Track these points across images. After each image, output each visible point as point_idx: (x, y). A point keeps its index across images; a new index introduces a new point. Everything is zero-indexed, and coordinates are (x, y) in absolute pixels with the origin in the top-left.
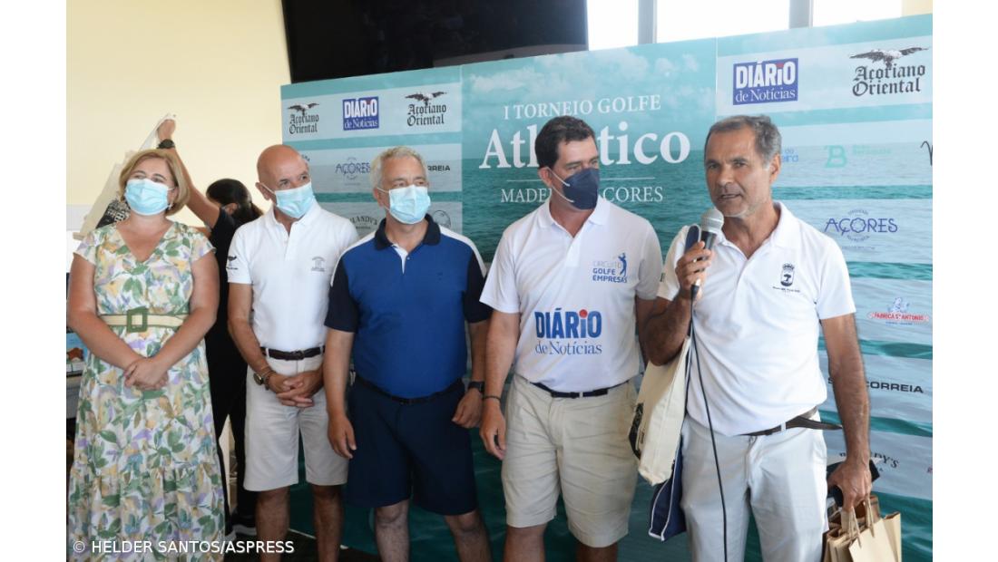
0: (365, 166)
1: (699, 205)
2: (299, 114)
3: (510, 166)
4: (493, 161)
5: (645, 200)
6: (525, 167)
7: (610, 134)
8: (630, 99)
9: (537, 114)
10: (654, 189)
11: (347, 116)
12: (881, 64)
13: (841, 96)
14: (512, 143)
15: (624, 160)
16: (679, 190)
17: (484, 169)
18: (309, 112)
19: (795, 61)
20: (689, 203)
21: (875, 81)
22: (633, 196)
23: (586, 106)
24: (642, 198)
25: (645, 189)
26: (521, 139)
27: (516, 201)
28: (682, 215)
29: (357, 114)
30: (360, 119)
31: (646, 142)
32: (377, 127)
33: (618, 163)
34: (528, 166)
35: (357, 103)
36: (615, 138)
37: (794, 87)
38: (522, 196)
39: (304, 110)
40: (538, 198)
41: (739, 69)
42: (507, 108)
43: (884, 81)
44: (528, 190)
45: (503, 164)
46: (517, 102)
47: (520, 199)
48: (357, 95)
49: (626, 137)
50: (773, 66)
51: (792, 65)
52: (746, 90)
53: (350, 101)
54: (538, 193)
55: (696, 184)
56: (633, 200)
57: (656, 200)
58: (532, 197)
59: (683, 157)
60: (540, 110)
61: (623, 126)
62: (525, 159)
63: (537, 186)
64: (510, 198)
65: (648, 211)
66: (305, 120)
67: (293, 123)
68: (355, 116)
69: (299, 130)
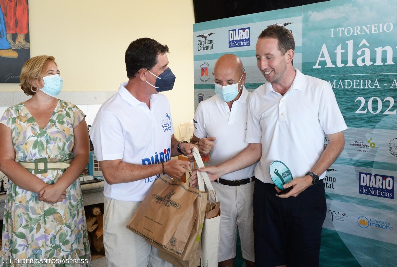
2: (204, 39)
3: (334, 66)
4: (323, 63)
6: (344, 67)
9: (354, 33)
11: (231, 40)
14: (335, 52)
17: (316, 69)
18: (209, 38)
27: (338, 88)
29: (237, 38)
30: (238, 41)
32: (249, 45)
34: (346, 66)
35: (237, 31)
38: (342, 85)
39: (206, 37)
40: (353, 86)
42: (332, 30)
44: (346, 81)
45: (329, 65)
46: (339, 26)
47: (340, 86)
48: (237, 27)
53: (233, 30)
54: (353, 82)
60: (355, 31)
62: (344, 61)
63: (352, 78)
64: (334, 85)
66: (206, 43)
67: (200, 45)
68: (236, 39)
69: (203, 48)
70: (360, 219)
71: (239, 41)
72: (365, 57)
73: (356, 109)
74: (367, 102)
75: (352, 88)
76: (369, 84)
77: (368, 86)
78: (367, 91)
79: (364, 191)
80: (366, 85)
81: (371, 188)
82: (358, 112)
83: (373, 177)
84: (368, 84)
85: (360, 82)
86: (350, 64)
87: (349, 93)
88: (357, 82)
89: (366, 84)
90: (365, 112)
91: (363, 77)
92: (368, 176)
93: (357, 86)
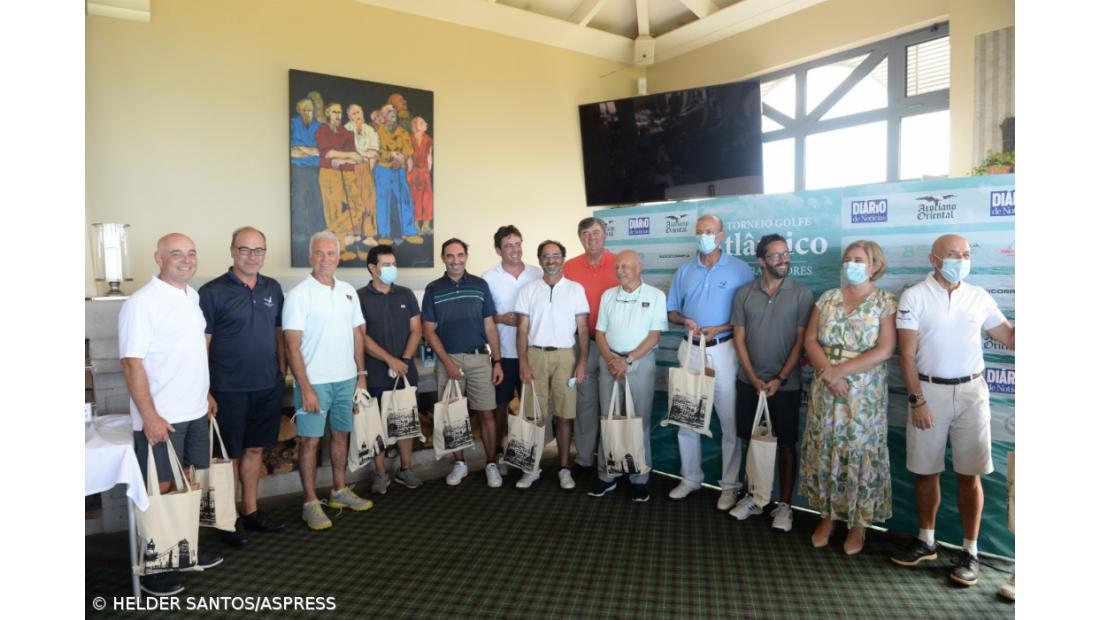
1: (833, 277)
8: (794, 220)
10: (807, 268)
11: (630, 227)
12: (932, 203)
13: (910, 220)
16: (822, 268)
19: (886, 201)
20: (826, 276)
21: (930, 212)
23: (768, 224)
24: (800, 273)
25: (802, 267)
26: (732, 240)
28: (823, 282)
29: (638, 226)
30: (638, 229)
31: (803, 242)
32: (649, 233)
35: (637, 220)
37: (885, 214)
39: (606, 224)
41: (855, 205)
43: (934, 212)
50: (874, 203)
51: (884, 203)
52: (859, 215)
53: (633, 219)
55: (831, 265)
57: (808, 274)
59: (823, 251)
60: (742, 225)
61: (790, 234)
65: (803, 280)
68: (634, 228)
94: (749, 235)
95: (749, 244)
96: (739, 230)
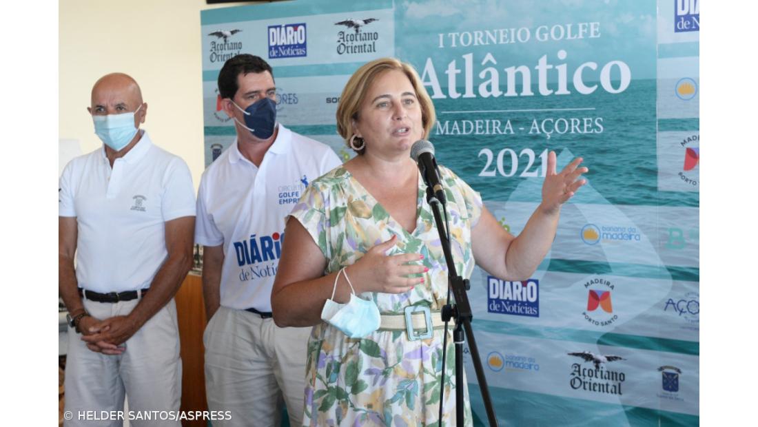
0: (292, 96)
1: (641, 136)
2: (221, 41)
3: (445, 97)
5: (585, 132)
6: (460, 98)
7: (548, 63)
8: (569, 26)
9: (473, 42)
10: (594, 120)
11: (272, 44)
14: (447, 72)
15: (563, 90)
16: (619, 120)
20: (630, 134)
22: (573, 126)
23: (524, 34)
24: (582, 130)
25: (585, 120)
26: (457, 68)
27: (452, 133)
28: (624, 147)
29: (283, 41)
31: (587, 71)
32: (305, 55)
33: (557, 93)
34: (464, 96)
35: (283, 29)
36: (554, 67)
38: (458, 129)
39: (225, 37)
40: (475, 130)
42: (441, 35)
44: (464, 122)
45: (438, 94)
46: (452, 29)
47: (456, 131)
48: (283, 22)
49: (565, 65)
52: (688, 17)
53: (275, 27)
54: (474, 124)
55: (639, 114)
56: (573, 132)
57: (596, 132)
58: (468, 129)
59: (624, 87)
60: (476, 39)
61: (562, 55)
62: (461, 89)
63: (473, 117)
64: (445, 130)
65: (588, 144)
66: (226, 47)
67: (214, 51)
68: (282, 44)
69: (220, 58)
70: (490, 357)
71: (287, 47)
72: (491, 83)
73: (479, 170)
74: (495, 157)
75: (472, 134)
76: (498, 128)
77: (497, 131)
78: (496, 139)
79: (495, 308)
80: (494, 130)
81: (505, 301)
82: (484, 174)
83: (508, 284)
84: (496, 128)
85: (485, 123)
86: (469, 94)
87: (468, 143)
88: (480, 124)
89: (494, 127)
90: (493, 174)
91: (490, 116)
92: (501, 282)
93: (480, 130)
94: (489, 57)
95: (489, 76)
96: (471, 49)
